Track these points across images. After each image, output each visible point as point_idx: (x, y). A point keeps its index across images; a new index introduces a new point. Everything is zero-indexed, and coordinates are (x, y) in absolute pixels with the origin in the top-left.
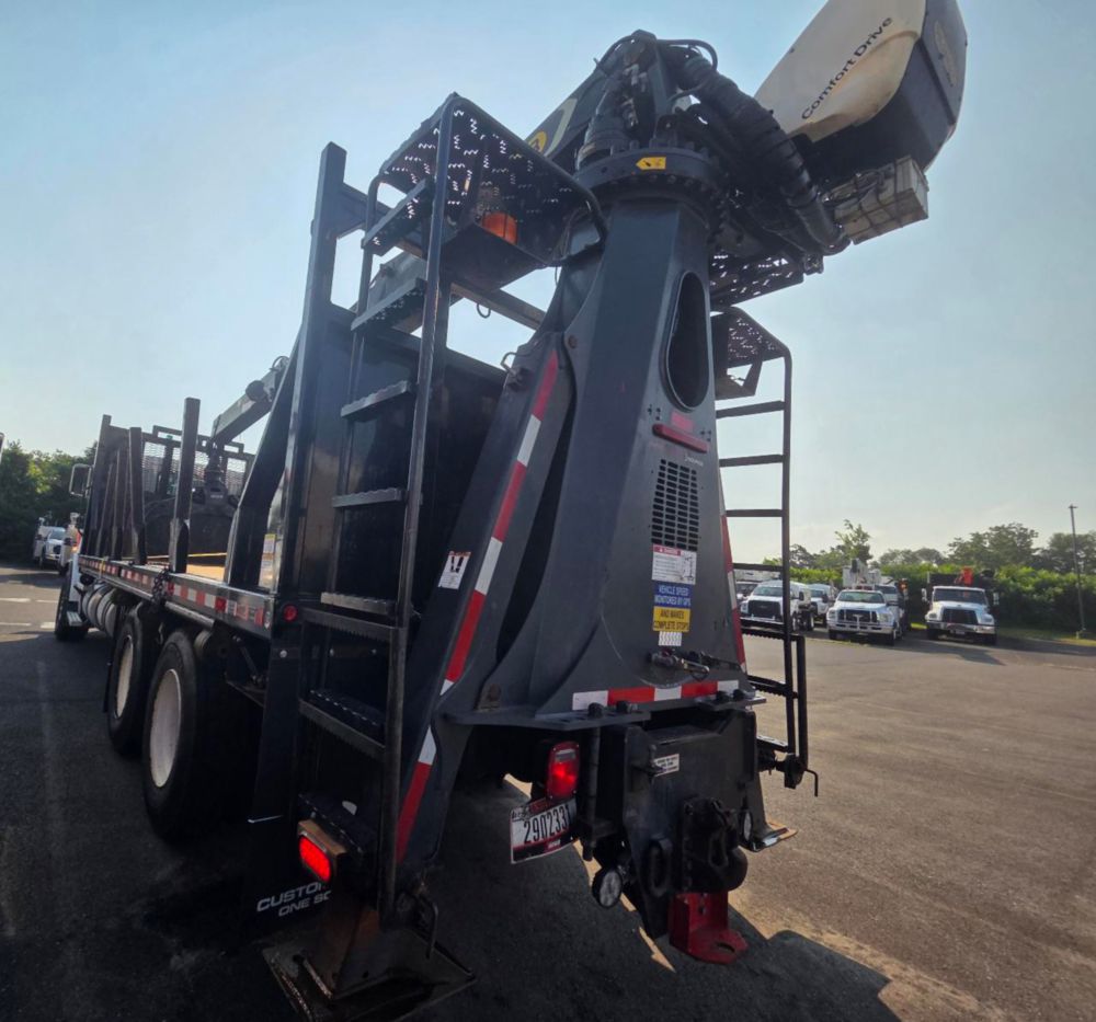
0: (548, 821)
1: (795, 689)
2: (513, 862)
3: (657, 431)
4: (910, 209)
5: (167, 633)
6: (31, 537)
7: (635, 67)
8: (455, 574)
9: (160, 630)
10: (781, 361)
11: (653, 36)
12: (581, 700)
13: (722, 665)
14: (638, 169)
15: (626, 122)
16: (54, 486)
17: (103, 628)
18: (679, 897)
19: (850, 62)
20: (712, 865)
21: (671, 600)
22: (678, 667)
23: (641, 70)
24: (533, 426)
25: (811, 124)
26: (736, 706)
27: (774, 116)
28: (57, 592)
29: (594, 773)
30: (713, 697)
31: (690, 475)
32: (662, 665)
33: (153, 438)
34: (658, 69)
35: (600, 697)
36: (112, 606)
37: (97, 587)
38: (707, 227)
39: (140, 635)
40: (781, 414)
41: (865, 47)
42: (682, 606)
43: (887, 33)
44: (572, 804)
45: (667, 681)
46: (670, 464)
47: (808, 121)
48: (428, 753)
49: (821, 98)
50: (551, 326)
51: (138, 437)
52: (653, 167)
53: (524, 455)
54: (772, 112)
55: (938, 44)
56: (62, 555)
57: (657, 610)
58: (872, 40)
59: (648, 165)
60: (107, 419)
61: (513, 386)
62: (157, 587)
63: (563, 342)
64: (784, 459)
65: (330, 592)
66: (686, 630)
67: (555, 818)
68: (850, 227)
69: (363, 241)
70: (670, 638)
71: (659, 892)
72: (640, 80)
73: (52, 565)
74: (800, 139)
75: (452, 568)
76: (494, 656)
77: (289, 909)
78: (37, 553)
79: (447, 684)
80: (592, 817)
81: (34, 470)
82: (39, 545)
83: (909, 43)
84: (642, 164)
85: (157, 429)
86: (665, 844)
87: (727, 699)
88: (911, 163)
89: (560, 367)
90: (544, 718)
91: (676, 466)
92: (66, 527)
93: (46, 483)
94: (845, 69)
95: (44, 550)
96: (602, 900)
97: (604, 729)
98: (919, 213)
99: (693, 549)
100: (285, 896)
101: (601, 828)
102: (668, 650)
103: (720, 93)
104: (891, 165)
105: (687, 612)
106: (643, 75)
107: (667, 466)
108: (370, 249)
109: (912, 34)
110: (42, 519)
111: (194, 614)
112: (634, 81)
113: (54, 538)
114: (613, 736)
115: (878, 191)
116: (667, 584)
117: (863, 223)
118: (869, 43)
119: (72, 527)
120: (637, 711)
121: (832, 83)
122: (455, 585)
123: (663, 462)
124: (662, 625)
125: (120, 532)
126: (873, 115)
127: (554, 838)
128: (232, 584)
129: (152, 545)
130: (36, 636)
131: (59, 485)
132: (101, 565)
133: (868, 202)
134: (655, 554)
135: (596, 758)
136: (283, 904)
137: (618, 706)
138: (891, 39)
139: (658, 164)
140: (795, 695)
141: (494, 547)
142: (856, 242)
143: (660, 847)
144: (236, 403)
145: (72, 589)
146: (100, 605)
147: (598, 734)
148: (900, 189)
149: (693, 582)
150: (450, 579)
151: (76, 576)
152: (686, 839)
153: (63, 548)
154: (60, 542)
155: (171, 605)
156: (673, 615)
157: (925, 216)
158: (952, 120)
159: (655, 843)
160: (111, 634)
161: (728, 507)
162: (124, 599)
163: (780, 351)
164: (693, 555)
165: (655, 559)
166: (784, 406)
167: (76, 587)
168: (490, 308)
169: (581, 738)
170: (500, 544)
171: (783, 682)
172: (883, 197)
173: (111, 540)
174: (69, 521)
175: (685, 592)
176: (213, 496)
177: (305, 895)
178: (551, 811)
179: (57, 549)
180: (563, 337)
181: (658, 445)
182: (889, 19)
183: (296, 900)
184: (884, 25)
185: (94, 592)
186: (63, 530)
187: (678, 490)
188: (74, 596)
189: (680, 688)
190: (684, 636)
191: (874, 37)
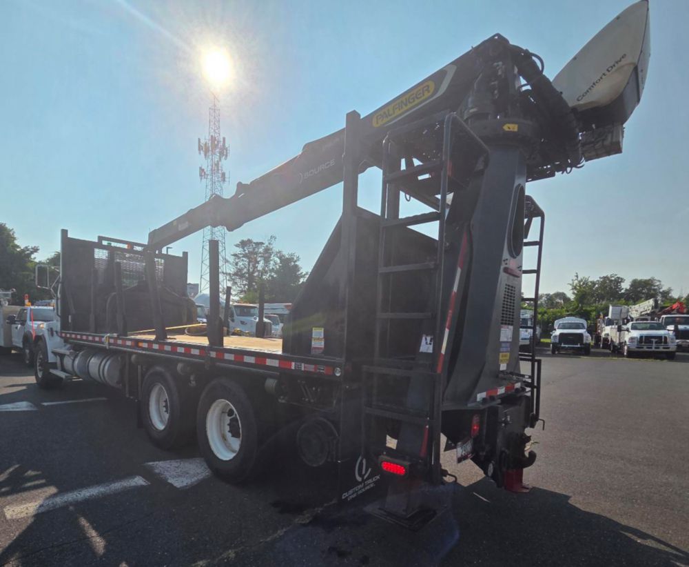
1: (535, 384)
3: (505, 271)
8: (429, 346)
10: (538, 217)
11: (507, 41)
12: (479, 397)
14: (504, 130)
19: (604, 74)
21: (504, 349)
23: (503, 65)
24: (459, 272)
25: (582, 105)
27: (563, 96)
30: (513, 391)
31: (514, 289)
35: (484, 395)
41: (612, 67)
42: (507, 352)
43: (623, 62)
49: (588, 91)
52: (511, 130)
53: (455, 289)
54: (561, 93)
57: (501, 354)
58: (616, 65)
59: (509, 128)
63: (470, 229)
64: (537, 272)
66: (508, 362)
70: (503, 366)
72: (502, 71)
74: (574, 109)
75: (427, 343)
77: (351, 498)
83: (631, 69)
84: (506, 128)
87: (520, 391)
89: (467, 240)
91: (510, 286)
94: (601, 78)
97: (489, 409)
98: (616, 149)
99: (512, 325)
100: (350, 492)
102: (503, 372)
105: (508, 354)
106: (503, 67)
107: (507, 287)
109: (633, 64)
111: (255, 370)
116: (504, 342)
118: (614, 66)
121: (594, 84)
122: (430, 351)
123: (506, 285)
124: (502, 360)
134: (502, 329)
136: (349, 495)
138: (624, 65)
139: (514, 128)
140: (535, 387)
147: (487, 410)
148: (614, 140)
149: (511, 340)
150: (427, 348)
156: (505, 356)
157: (621, 152)
158: (639, 100)
163: (540, 213)
164: (512, 328)
165: (502, 332)
166: (539, 243)
170: (448, 331)
172: (605, 143)
175: (508, 345)
180: (470, 225)
182: (625, 55)
183: (353, 494)
184: (623, 57)
187: (509, 298)
189: (504, 389)
190: (508, 365)
191: (617, 63)
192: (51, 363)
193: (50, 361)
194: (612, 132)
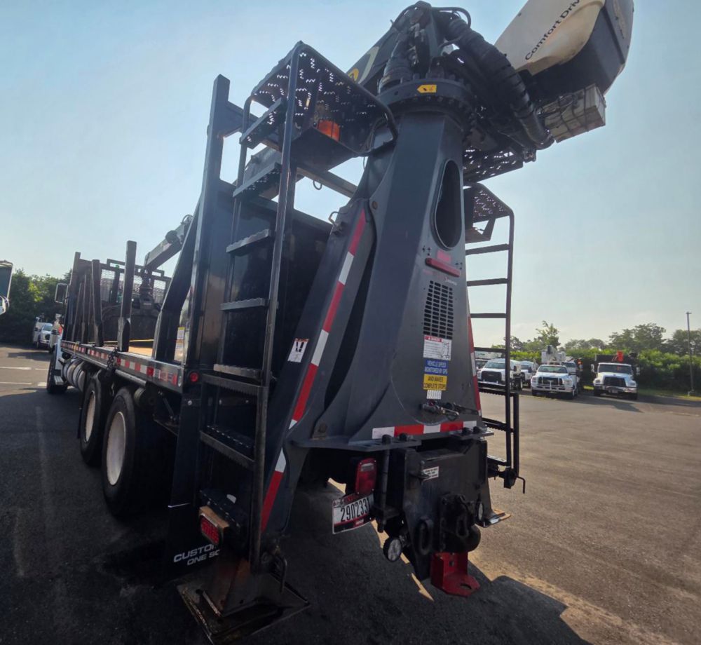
0: (356, 508)
1: (512, 427)
2: (334, 533)
3: (428, 263)
4: (594, 119)
5: (117, 390)
6: (31, 329)
7: (418, 25)
8: (299, 353)
9: (112, 387)
10: (508, 218)
11: (429, 5)
12: (378, 433)
13: (467, 411)
14: (419, 92)
15: (411, 62)
16: (45, 298)
17: (77, 386)
18: (437, 555)
19: (558, 22)
20: (458, 535)
21: (435, 370)
22: (438, 413)
23: (421, 27)
24: (349, 259)
25: (532, 63)
26: (475, 437)
27: (507, 57)
28: (48, 364)
29: (385, 479)
30: (460, 431)
31: (449, 291)
32: (430, 411)
33: (107, 267)
34: (432, 26)
35: (389, 431)
36: (82, 372)
37: (73, 360)
38: (462, 130)
39: (99, 390)
40: (506, 252)
41: (567, 12)
42: (442, 374)
43: (582, 3)
44: (371, 498)
45: (431, 422)
46: (436, 284)
47: (529, 61)
48: (281, 465)
49: (538, 46)
50: (361, 195)
51: (97, 266)
52: (428, 91)
53: (343, 278)
54: (506, 55)
55: (615, 10)
56: (51, 340)
57: (426, 377)
58: (572, 7)
59: (425, 90)
60: (78, 255)
61: (336, 233)
62: (110, 361)
63: (369, 206)
64: (508, 281)
65: (219, 363)
66: (444, 389)
67: (360, 506)
68: (554, 132)
69: (240, 139)
70: (434, 394)
71: (425, 552)
72: (420, 34)
73: (45, 347)
74: (524, 73)
76: (323, 405)
77: (194, 561)
78: (35, 339)
79: (293, 422)
80: (384, 505)
81: (32, 287)
82: (36, 334)
83: (597, 10)
84: (421, 90)
85: (110, 261)
86: (430, 523)
87: (469, 432)
88: (595, 88)
89: (367, 221)
90: (355, 443)
91: (439, 285)
92: (53, 323)
93: (40, 295)
94: (554, 27)
95: (39, 337)
96: (389, 557)
97: (392, 451)
98: (599, 122)
99: (449, 338)
100: (192, 553)
101: (389, 512)
102: (432, 402)
103: (472, 43)
104: (582, 90)
105: (445, 378)
106: (423, 30)
107: (434, 285)
108: (245, 144)
109: (599, 3)
110: (38, 318)
111: (134, 378)
112: (416, 35)
113: (45, 330)
114: (398, 456)
115: (574, 108)
116: (432, 360)
117: (563, 129)
118: (570, 9)
119: (57, 323)
120: (413, 440)
121: (545, 36)
122: (299, 360)
123: (432, 282)
124: (429, 386)
125: (87, 326)
126: (572, 57)
127: (359, 518)
128: (157, 359)
129: (107, 334)
130: (35, 391)
131: (48, 296)
132: (75, 347)
133: (566, 114)
134: (426, 340)
135: (386, 469)
136: (190, 558)
137: (401, 437)
138: (585, 6)
139: (431, 89)
140: (512, 430)
141: (323, 336)
142: (558, 141)
143: (426, 524)
144: (160, 245)
145: (57, 361)
146: (75, 372)
147: (388, 453)
148: (588, 106)
149: (449, 359)
150: (295, 356)
151: (59, 354)
152: (442, 519)
153: (51, 336)
154: (49, 333)
155: (119, 372)
156: (436, 379)
157: (604, 125)
158: (623, 61)
159: (422, 522)
160: (82, 389)
161: (472, 311)
162: (90, 368)
163: (507, 212)
164: (450, 342)
165: (425, 344)
166: (509, 247)
167: (59, 360)
168: (322, 183)
169: (378, 456)
170: (327, 334)
171: (504, 422)
172: (576, 111)
173: (81, 332)
174: (55, 320)
175: (445, 364)
176: (145, 304)
177: (203, 553)
178: (358, 501)
179: (48, 337)
180: (369, 201)
181: (429, 271)
183: (198, 555)
185: (71, 364)
186: (51, 325)
187: (440, 301)
188: (58, 366)
189: (439, 426)
190: (443, 393)
191: (574, 5)
192: (57, 370)
193: (56, 368)
194: (584, 97)
